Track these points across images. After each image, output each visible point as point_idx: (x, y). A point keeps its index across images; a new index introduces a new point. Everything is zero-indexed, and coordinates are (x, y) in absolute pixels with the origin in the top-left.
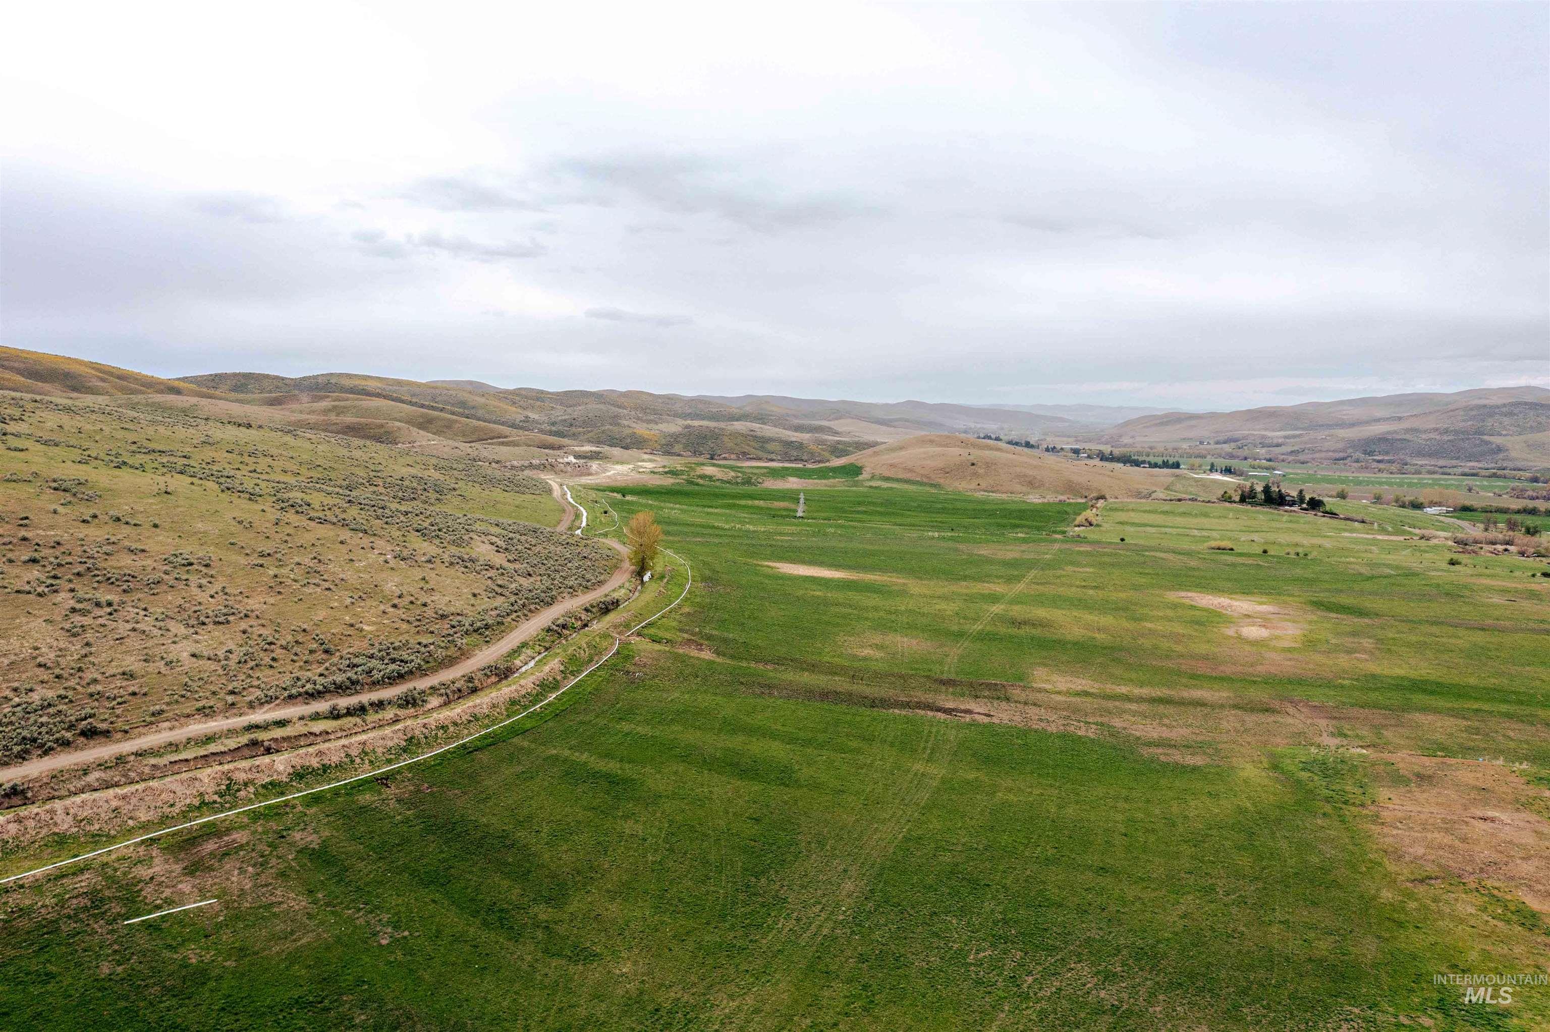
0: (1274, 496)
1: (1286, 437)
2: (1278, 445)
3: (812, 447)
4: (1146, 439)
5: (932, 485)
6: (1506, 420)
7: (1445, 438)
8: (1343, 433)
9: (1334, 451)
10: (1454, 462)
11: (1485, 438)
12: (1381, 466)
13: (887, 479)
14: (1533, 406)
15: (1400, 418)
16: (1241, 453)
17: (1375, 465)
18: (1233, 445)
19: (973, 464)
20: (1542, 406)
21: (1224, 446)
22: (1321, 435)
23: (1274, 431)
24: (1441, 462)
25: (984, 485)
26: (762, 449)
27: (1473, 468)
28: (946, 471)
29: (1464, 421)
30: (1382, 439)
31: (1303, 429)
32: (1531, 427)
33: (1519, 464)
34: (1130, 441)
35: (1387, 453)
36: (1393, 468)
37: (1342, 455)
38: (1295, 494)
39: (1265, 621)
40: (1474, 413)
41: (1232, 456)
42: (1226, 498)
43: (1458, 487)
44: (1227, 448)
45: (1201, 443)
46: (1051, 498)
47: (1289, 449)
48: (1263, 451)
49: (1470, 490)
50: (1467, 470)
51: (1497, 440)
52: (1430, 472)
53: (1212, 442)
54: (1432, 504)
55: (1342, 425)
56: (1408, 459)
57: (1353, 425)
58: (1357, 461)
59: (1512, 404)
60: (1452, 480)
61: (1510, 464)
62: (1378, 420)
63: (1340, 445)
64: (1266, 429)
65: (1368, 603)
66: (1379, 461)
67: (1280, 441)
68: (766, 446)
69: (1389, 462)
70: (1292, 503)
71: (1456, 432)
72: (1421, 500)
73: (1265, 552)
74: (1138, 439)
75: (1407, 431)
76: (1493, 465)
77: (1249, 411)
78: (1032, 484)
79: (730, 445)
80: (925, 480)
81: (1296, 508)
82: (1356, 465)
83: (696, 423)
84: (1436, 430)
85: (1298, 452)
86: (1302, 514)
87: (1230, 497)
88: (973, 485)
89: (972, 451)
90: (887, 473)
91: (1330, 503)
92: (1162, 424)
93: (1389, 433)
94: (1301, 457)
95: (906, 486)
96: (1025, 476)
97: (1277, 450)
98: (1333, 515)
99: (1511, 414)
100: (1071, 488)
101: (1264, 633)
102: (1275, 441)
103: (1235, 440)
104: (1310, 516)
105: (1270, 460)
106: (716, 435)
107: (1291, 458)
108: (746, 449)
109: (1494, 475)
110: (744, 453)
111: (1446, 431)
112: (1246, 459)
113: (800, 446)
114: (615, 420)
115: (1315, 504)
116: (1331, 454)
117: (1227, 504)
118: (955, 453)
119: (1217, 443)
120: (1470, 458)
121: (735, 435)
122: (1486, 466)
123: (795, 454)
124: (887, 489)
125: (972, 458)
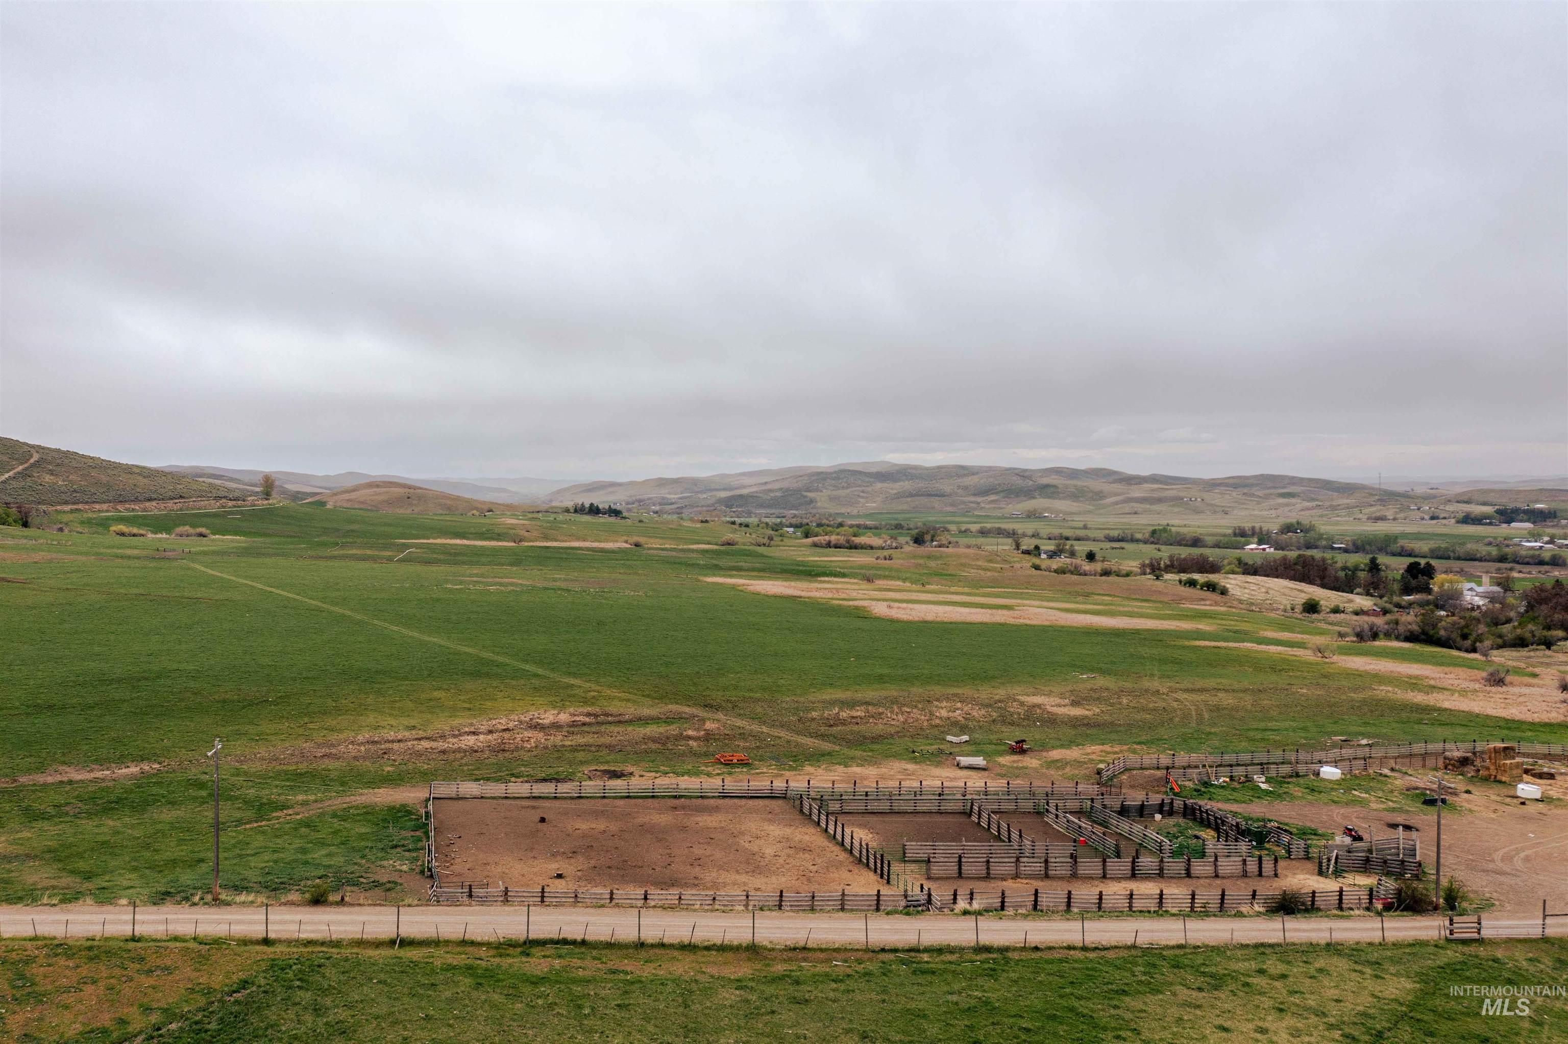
19: (408, 497)
25: (416, 511)
37: (711, 508)
47: (678, 506)
63: (712, 502)
84: (781, 489)
88: (409, 511)
90: (345, 505)
102: (671, 501)
118: (395, 492)
125: (408, 494)
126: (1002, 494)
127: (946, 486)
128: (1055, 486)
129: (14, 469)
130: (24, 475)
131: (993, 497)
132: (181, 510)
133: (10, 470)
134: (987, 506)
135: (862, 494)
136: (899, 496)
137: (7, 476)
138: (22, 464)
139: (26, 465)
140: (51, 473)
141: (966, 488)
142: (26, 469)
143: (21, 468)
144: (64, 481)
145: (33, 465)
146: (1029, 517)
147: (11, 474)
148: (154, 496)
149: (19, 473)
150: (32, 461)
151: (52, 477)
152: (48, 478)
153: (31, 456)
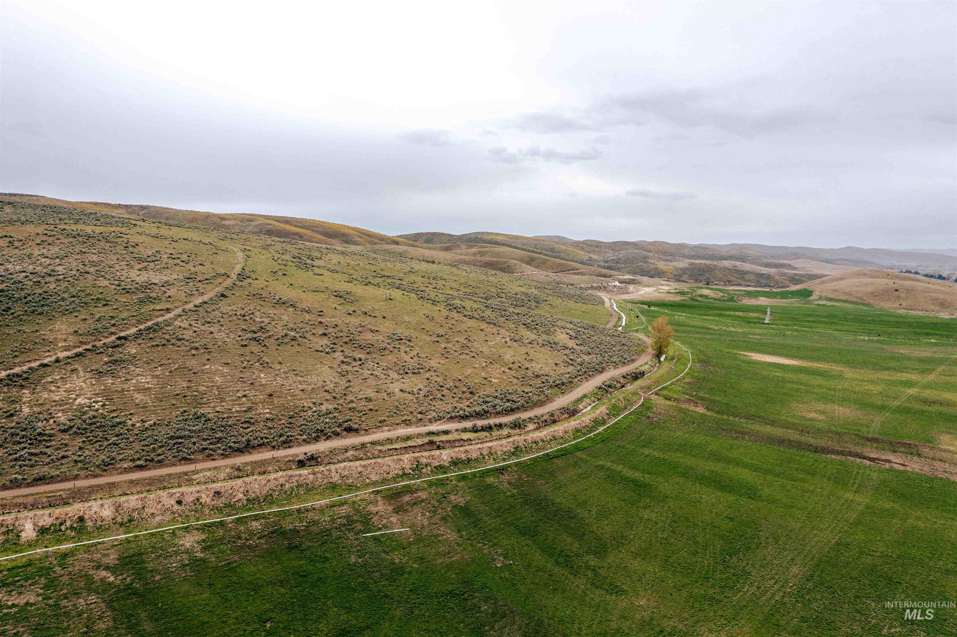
3: (777, 277)
5: (864, 304)
19: (896, 290)
25: (904, 304)
26: (743, 278)
28: (875, 295)
68: (745, 276)
78: (944, 305)
79: (721, 275)
80: (859, 301)
83: (697, 261)
88: (896, 305)
89: (896, 281)
90: (831, 296)
95: (845, 304)
96: (938, 299)
106: (710, 270)
108: (731, 278)
110: (729, 281)
113: (768, 277)
114: (645, 259)
118: (882, 283)
121: (723, 269)
123: (765, 282)
124: (831, 306)
125: (895, 286)
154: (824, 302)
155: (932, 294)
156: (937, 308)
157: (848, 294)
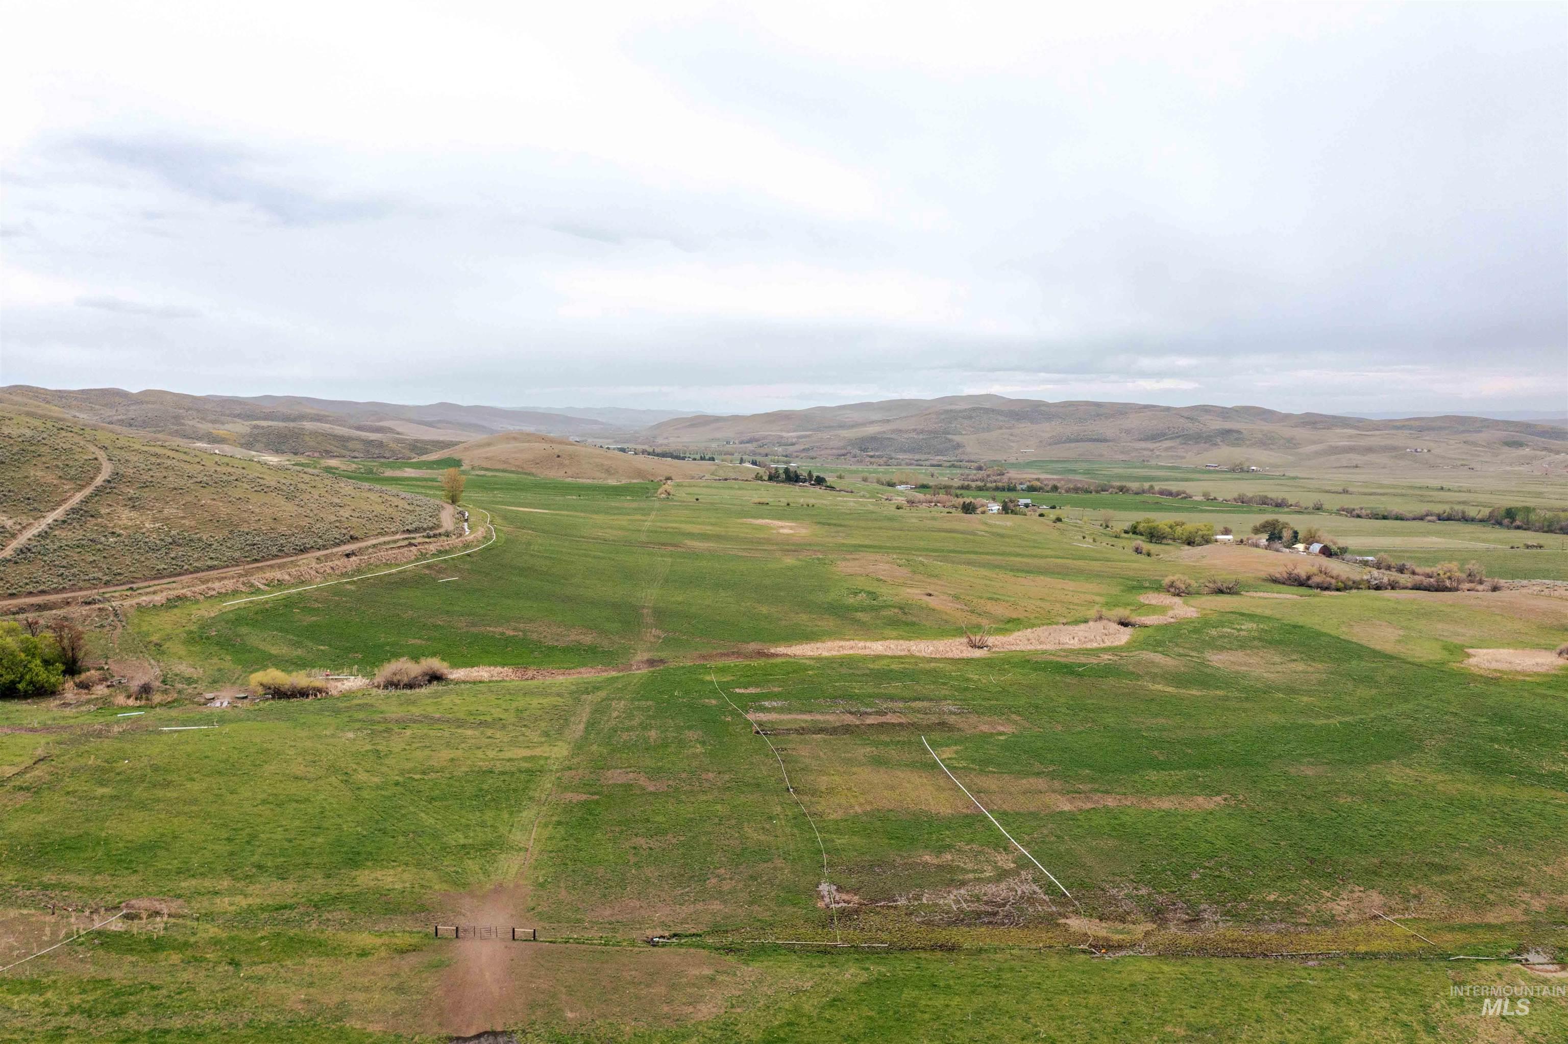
0: (792, 475)
1: (799, 437)
2: (793, 444)
3: (393, 445)
4: (679, 440)
5: (525, 474)
6: (966, 422)
7: (921, 437)
8: (845, 433)
9: (838, 449)
10: (926, 457)
11: (950, 437)
12: (872, 460)
13: (487, 469)
14: (987, 411)
15: (888, 421)
16: (762, 451)
17: (868, 459)
18: (755, 444)
19: (558, 456)
20: (993, 411)
21: (747, 445)
22: (825, 436)
23: (788, 432)
24: (917, 457)
25: (570, 473)
26: (345, 448)
27: (939, 461)
28: (536, 462)
29: (936, 423)
30: (873, 439)
31: (810, 430)
32: (983, 428)
33: (973, 458)
34: (666, 441)
35: (877, 450)
36: (881, 461)
37: (843, 451)
38: (805, 474)
39: (791, 528)
40: (943, 417)
41: (755, 454)
42: (758, 478)
43: (925, 474)
44: (750, 447)
45: (728, 443)
46: (624, 481)
47: (802, 447)
48: (780, 449)
49: (932, 476)
50: (935, 463)
51: (957, 438)
52: (907, 464)
53: (737, 442)
54: (902, 483)
55: (842, 426)
56: (893, 455)
57: (852, 426)
58: (855, 457)
59: (974, 409)
60: (923, 470)
61: (966, 458)
62: (872, 422)
63: (841, 444)
64: (781, 431)
65: (846, 523)
66: (871, 457)
67: (794, 440)
68: (347, 444)
69: (879, 457)
70: (804, 481)
71: (930, 432)
72: (894, 481)
73: (788, 504)
74: (672, 440)
75: (893, 431)
76: (954, 458)
77: (768, 415)
78: (609, 471)
79: (312, 444)
80: (520, 470)
81: (807, 484)
82: (853, 459)
83: (264, 423)
84: (915, 430)
85: (808, 450)
86: (812, 489)
87: (761, 477)
88: (562, 473)
89: (554, 446)
90: (485, 464)
91: (830, 479)
92: (693, 426)
93: (879, 433)
94: (811, 454)
95: (507, 475)
96: (602, 465)
97: (791, 448)
98: (832, 488)
99: (971, 417)
100: (640, 473)
101: (791, 532)
102: (790, 440)
103: (757, 440)
104: (817, 489)
105: (786, 456)
106: (297, 435)
107: (803, 455)
108: (329, 448)
109: (953, 466)
110: (327, 452)
111: (922, 432)
112: (767, 455)
113: (381, 444)
115: (820, 481)
116: (834, 451)
117: (760, 482)
118: (540, 447)
119: (741, 443)
120: (939, 452)
121: (314, 434)
122: (949, 459)
123: (377, 452)
124: (492, 476)
125: (556, 451)
126: (1178, 440)
127: (1106, 428)
128: (1238, 432)
129: (65, 500)
130: (80, 514)
131: (1168, 444)
132: (359, 571)
133: (59, 504)
134: (1163, 454)
135: (1011, 438)
136: (1057, 441)
137: (50, 518)
138: (81, 488)
139: (87, 491)
140: (133, 504)
141: (1128, 432)
142: (86, 501)
143: (79, 497)
144: (155, 520)
145: (98, 491)
146: (1233, 470)
147: (59, 513)
148: (309, 542)
149: (74, 511)
150: (99, 481)
151: (133, 514)
152: (126, 517)
153: (98, 470)
154: (483, 473)
155: (597, 460)
156: (603, 475)
157: (505, 462)
